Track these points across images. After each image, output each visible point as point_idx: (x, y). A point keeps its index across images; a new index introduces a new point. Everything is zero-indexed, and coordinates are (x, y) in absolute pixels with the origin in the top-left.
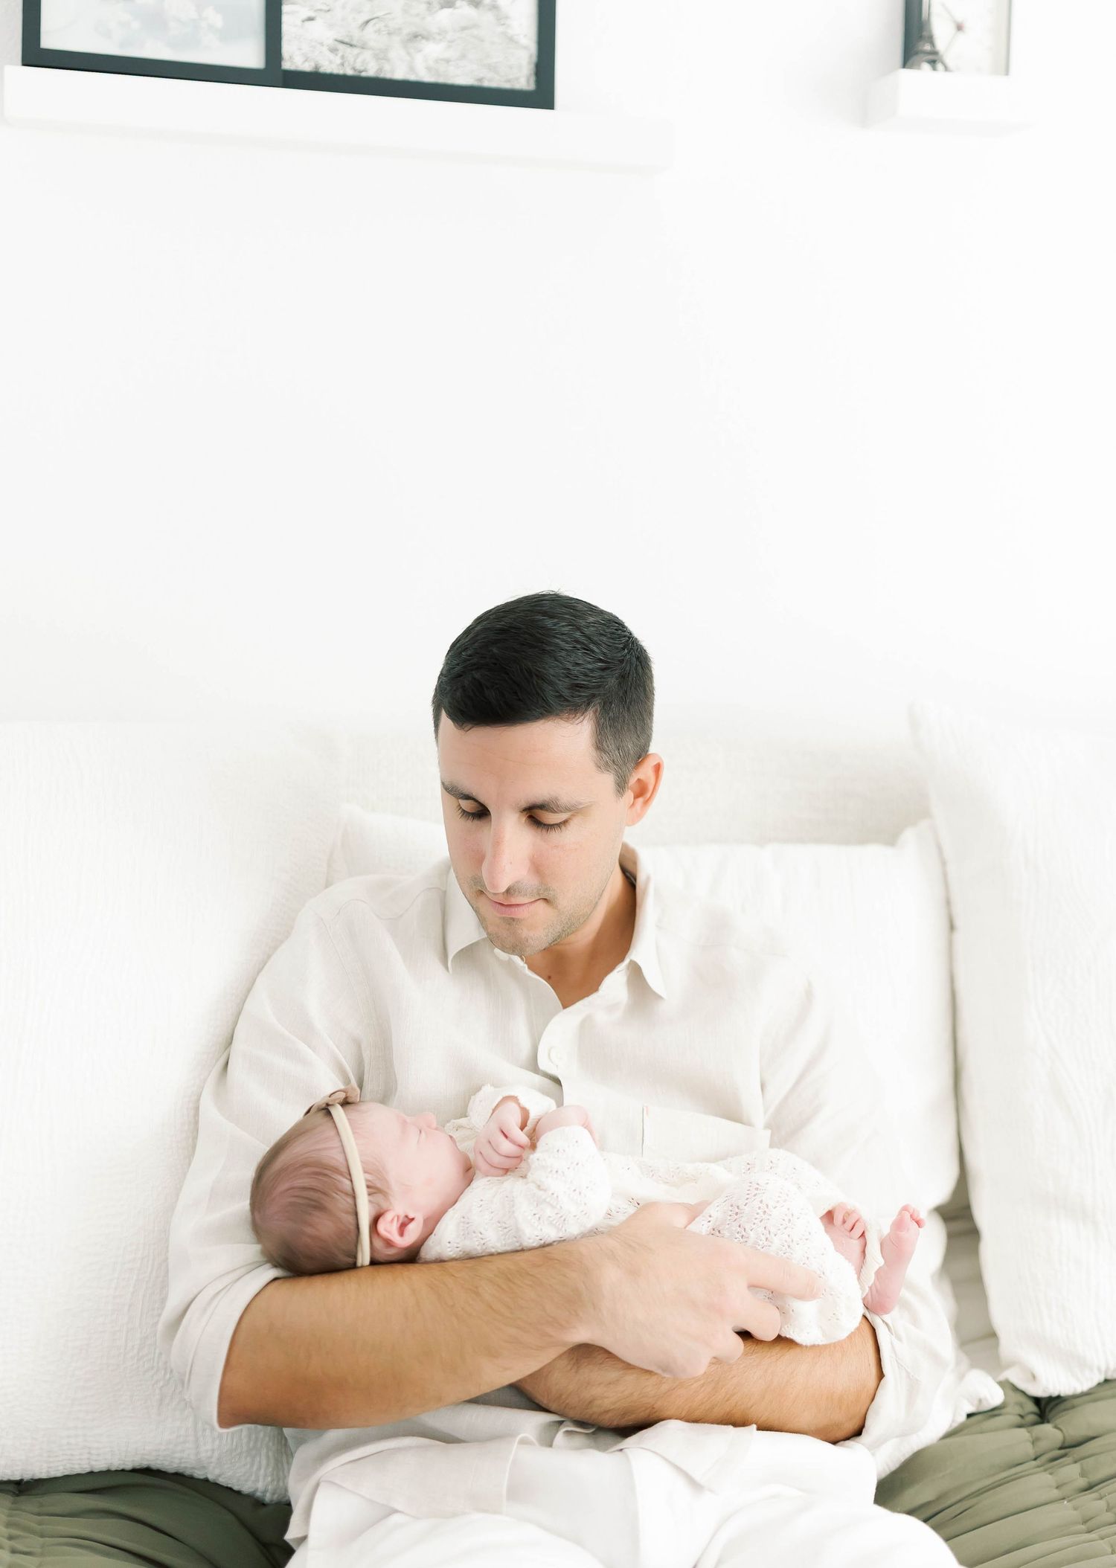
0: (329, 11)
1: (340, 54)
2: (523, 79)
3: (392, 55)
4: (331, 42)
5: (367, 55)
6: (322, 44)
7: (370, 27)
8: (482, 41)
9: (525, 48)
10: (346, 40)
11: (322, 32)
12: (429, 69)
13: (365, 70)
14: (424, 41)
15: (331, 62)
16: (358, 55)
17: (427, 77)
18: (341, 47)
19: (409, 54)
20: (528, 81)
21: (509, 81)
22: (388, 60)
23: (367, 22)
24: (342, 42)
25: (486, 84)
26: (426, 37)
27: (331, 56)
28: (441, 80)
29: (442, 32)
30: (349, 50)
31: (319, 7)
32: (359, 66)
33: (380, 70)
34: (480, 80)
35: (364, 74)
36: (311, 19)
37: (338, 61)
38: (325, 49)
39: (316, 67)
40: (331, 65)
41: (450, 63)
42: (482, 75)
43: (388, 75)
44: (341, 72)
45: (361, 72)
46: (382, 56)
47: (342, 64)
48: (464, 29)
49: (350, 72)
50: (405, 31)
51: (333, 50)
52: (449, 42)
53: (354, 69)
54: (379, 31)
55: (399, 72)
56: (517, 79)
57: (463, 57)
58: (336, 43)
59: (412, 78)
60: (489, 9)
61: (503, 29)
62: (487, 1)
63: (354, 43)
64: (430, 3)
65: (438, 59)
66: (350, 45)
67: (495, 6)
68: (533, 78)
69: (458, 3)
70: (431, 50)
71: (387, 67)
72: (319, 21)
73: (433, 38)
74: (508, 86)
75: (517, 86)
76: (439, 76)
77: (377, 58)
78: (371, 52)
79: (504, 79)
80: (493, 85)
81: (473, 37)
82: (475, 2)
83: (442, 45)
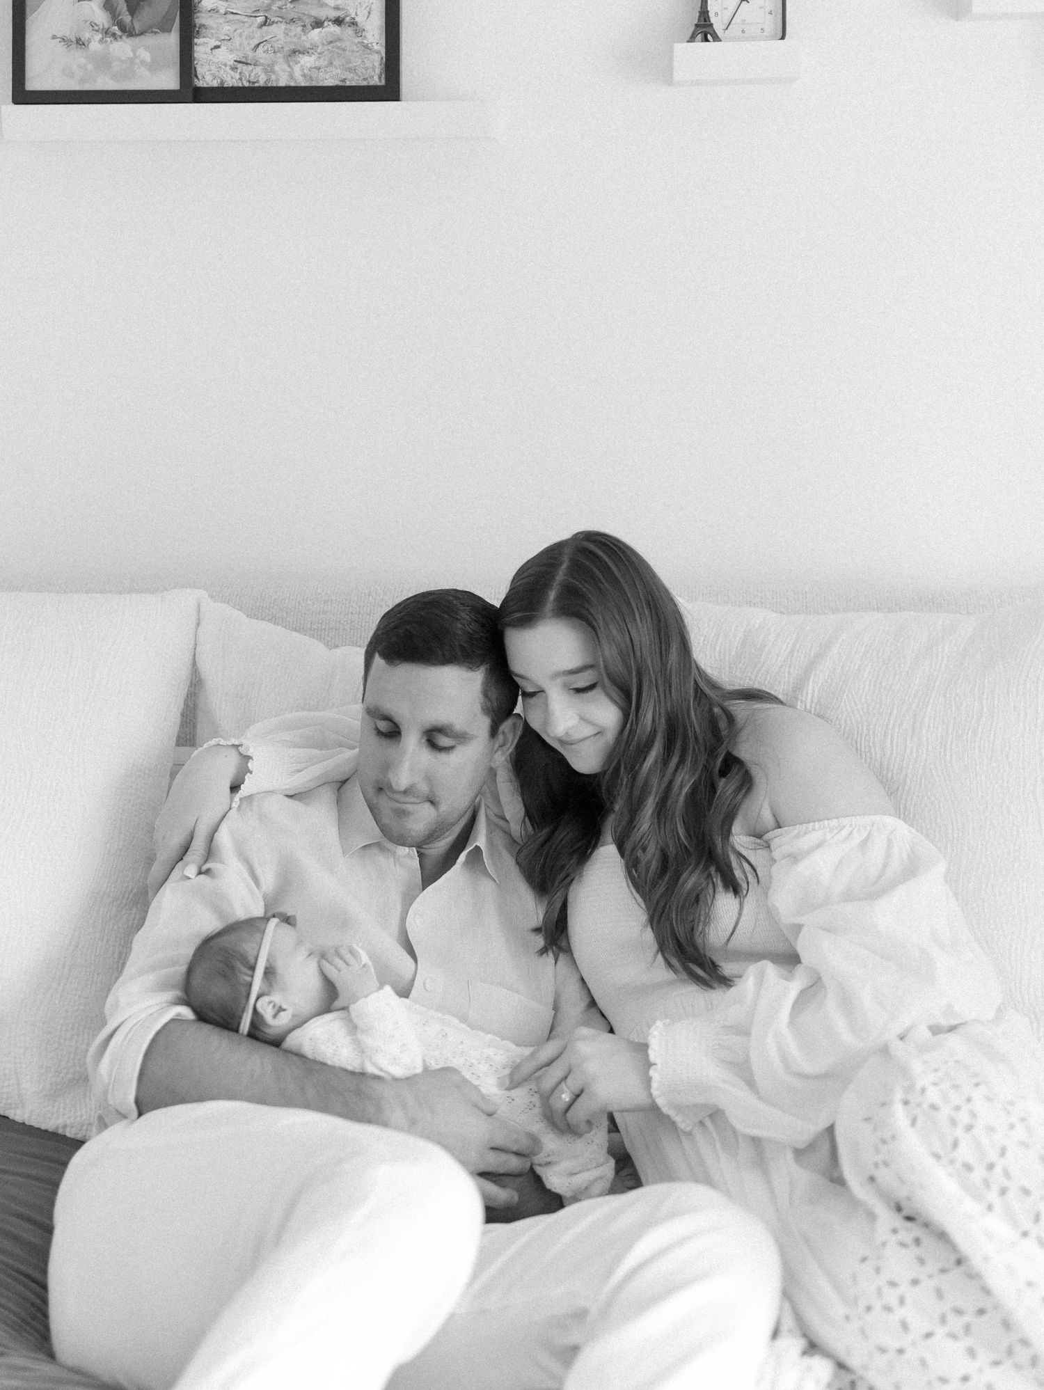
0: (229, 40)
2: (376, 78)
4: (232, 63)
5: (259, 69)
7: (260, 49)
9: (378, 52)
10: (243, 60)
11: (225, 56)
12: (304, 76)
13: (257, 82)
16: (252, 71)
18: (239, 65)
19: (289, 66)
21: (364, 79)
22: (274, 72)
24: (240, 62)
26: (304, 52)
27: (232, 73)
28: (314, 84)
29: (314, 47)
30: (245, 67)
32: (252, 79)
33: (268, 80)
34: (344, 80)
35: (256, 85)
36: (217, 47)
37: (238, 76)
38: (228, 68)
39: (222, 82)
40: (232, 80)
41: (320, 71)
44: (240, 85)
45: (254, 83)
46: (269, 69)
47: (241, 79)
48: (331, 42)
49: (246, 84)
50: (287, 49)
51: (234, 69)
52: (319, 54)
54: (266, 51)
58: (235, 63)
59: (292, 84)
60: (349, 26)
61: (360, 39)
62: (348, 19)
63: (249, 62)
64: (304, 26)
65: (311, 68)
66: (247, 64)
67: (353, 23)
68: (383, 76)
69: (326, 24)
70: (307, 61)
71: (273, 77)
72: (223, 48)
73: (308, 52)
74: (365, 83)
75: (372, 83)
76: (312, 80)
77: (266, 71)
78: (261, 67)
79: (362, 78)
80: (354, 84)
81: (338, 48)
82: (338, 22)
83: (314, 57)
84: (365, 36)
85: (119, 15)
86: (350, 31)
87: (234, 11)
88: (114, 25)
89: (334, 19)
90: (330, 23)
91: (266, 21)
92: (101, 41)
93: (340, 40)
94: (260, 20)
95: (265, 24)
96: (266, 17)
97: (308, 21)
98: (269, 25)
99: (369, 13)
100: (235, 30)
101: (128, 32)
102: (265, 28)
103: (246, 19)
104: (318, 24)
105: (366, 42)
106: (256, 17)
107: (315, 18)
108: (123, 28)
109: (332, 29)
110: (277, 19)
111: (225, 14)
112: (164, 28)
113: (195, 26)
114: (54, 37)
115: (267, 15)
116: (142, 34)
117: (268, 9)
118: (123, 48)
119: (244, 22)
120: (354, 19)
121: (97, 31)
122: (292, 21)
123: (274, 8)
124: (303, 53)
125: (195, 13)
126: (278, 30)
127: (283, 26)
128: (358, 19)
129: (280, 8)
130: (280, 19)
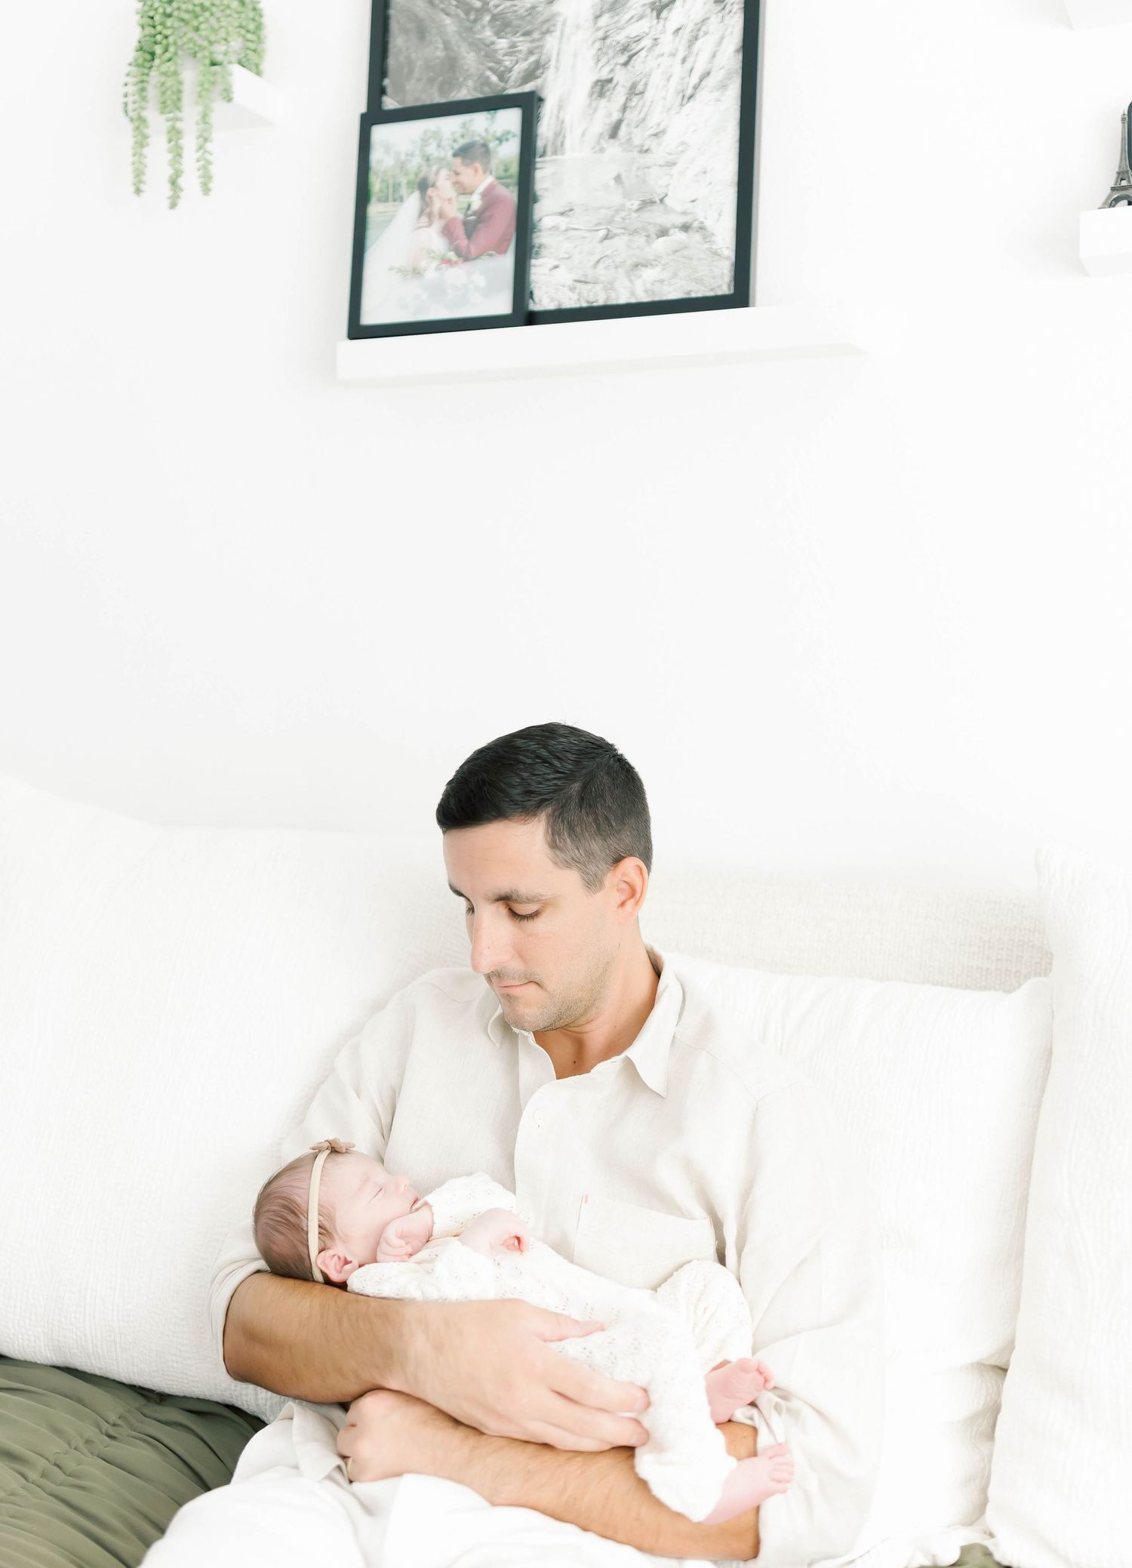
0: (568, 258)
1: (577, 291)
3: (617, 285)
4: (570, 283)
5: (598, 288)
6: (564, 286)
7: (601, 266)
8: (691, 259)
9: (727, 258)
10: (582, 279)
11: (564, 276)
12: (646, 291)
13: (596, 302)
14: (643, 269)
15: (570, 299)
16: (591, 290)
17: (644, 298)
18: (578, 285)
19: (631, 281)
20: (729, 288)
21: (712, 290)
23: (598, 262)
25: (693, 295)
27: (570, 294)
28: (657, 299)
29: (657, 258)
30: (583, 287)
31: (562, 256)
32: (591, 299)
34: (688, 293)
35: (595, 304)
36: (556, 267)
37: (575, 296)
38: (566, 290)
39: (559, 305)
40: (570, 302)
42: (689, 289)
43: (614, 302)
46: (610, 286)
47: (579, 300)
48: (677, 251)
49: (584, 305)
51: (572, 289)
52: (664, 265)
53: (588, 302)
54: (607, 268)
55: (623, 298)
56: (720, 286)
57: (675, 275)
58: (575, 283)
59: (633, 301)
60: (697, 231)
61: (707, 246)
62: (696, 224)
63: (588, 280)
64: (648, 236)
65: (655, 281)
66: (586, 282)
67: (702, 228)
68: (733, 283)
69: (671, 231)
70: (649, 274)
71: (613, 295)
72: (562, 268)
73: (651, 265)
74: (712, 294)
75: (720, 293)
76: (655, 295)
77: (605, 289)
78: (601, 285)
79: (709, 287)
80: (700, 295)
81: (684, 257)
82: (685, 228)
83: (658, 269)
84: (714, 242)
85: (456, 240)
86: (696, 237)
87: (576, 227)
88: (450, 250)
89: (680, 225)
90: (676, 230)
91: (608, 234)
92: (438, 269)
93: (686, 248)
94: (602, 233)
95: (606, 238)
96: (609, 231)
97: (653, 230)
98: (612, 237)
99: (720, 215)
100: (576, 247)
101: (465, 257)
102: (606, 241)
103: (588, 234)
104: (663, 233)
105: (714, 247)
106: (598, 230)
107: (661, 226)
108: (458, 253)
109: (678, 236)
110: (618, 231)
111: (566, 231)
112: (501, 250)
113: (533, 247)
114: (391, 269)
115: (609, 227)
116: (477, 258)
117: (611, 221)
118: (457, 274)
119: (584, 237)
120: (702, 223)
121: (433, 258)
122: (636, 232)
123: (618, 219)
124: (646, 266)
125: (535, 232)
126: (619, 243)
127: (626, 238)
128: (709, 224)
129: (623, 219)
130: (623, 231)
